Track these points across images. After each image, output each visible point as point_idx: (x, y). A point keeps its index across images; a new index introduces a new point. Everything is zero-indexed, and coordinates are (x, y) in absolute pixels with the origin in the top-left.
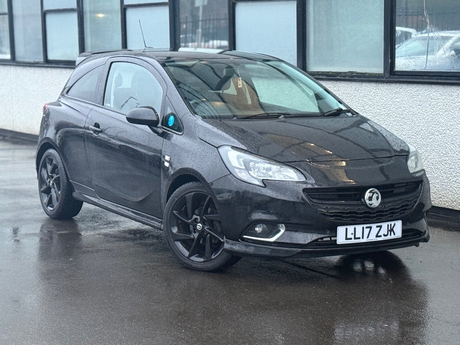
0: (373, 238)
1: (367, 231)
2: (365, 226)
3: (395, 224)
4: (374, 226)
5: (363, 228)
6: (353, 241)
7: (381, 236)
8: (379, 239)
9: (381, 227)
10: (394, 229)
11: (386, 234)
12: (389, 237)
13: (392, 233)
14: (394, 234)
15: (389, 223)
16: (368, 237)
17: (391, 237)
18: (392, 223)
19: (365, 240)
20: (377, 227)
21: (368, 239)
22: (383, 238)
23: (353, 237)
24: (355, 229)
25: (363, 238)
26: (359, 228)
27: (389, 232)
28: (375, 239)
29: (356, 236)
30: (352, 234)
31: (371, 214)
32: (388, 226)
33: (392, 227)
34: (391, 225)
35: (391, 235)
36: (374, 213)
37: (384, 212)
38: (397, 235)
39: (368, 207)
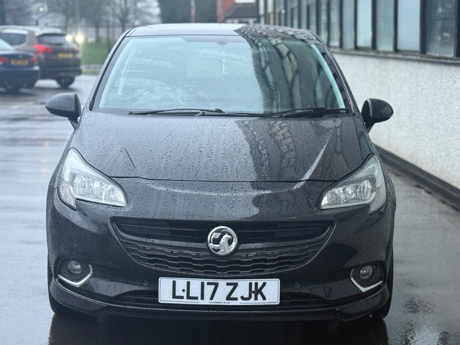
0: (220, 299)
1: (209, 290)
2: (206, 281)
3: (264, 284)
4: (222, 283)
5: (203, 284)
6: (185, 301)
7: (236, 299)
8: (233, 303)
9: (236, 285)
10: (263, 291)
11: (247, 296)
12: (252, 302)
13: (259, 296)
14: (264, 299)
15: (253, 281)
16: (212, 298)
17: (256, 301)
18: (260, 282)
19: (206, 302)
20: (228, 284)
21: (211, 301)
22: (240, 302)
23: (185, 294)
24: (188, 283)
25: (202, 298)
26: (196, 283)
27: (253, 295)
28: (225, 303)
29: (191, 295)
30: (183, 291)
31: (220, 264)
32: (250, 284)
33: (259, 287)
34: (256, 284)
35: (256, 299)
36: (225, 264)
37: (244, 263)
38: (270, 301)
39: (212, 253)
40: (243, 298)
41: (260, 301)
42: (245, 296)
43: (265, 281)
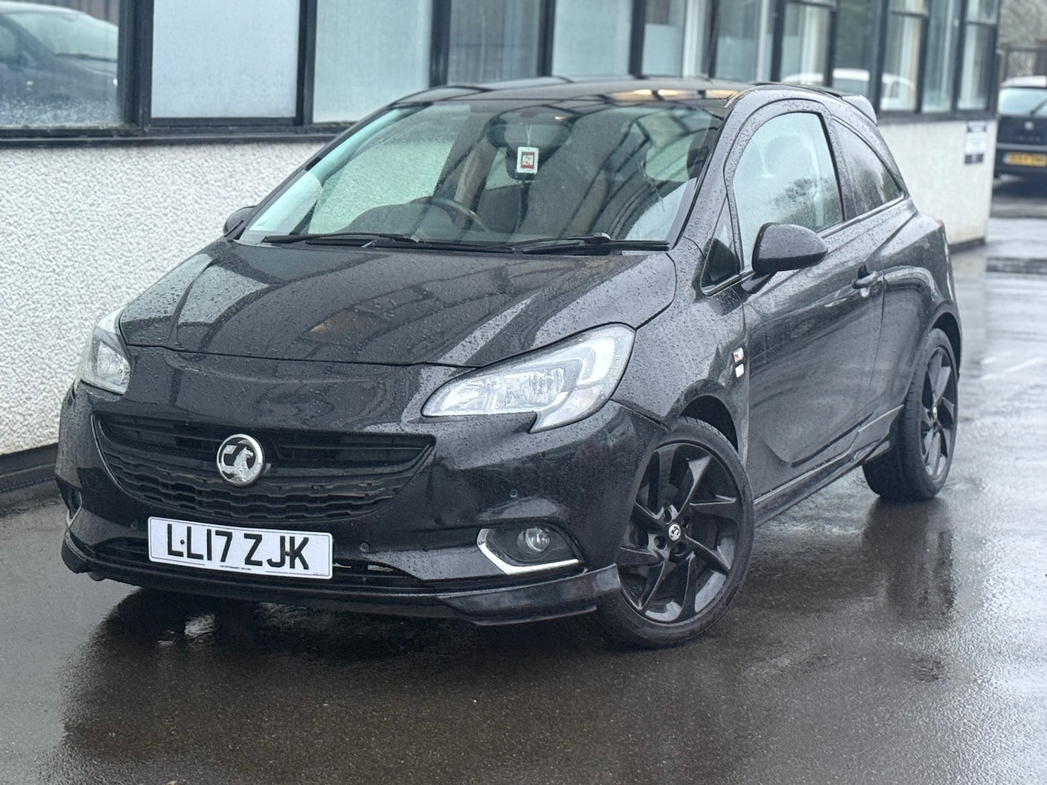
0: (236, 563)
1: (219, 543)
2: (214, 528)
3: (305, 541)
4: (238, 533)
5: (209, 532)
6: (185, 561)
7: (259, 564)
8: (255, 570)
9: (258, 539)
10: (303, 552)
11: (277, 559)
12: (285, 571)
13: (297, 561)
14: (306, 567)
15: (288, 534)
16: (223, 560)
17: (292, 570)
18: (299, 536)
19: (215, 564)
20: (247, 536)
21: (223, 564)
22: (265, 570)
23: (184, 549)
24: (189, 530)
25: (210, 558)
26: (199, 530)
27: (287, 559)
28: (242, 569)
29: (193, 551)
30: (182, 542)
31: (236, 499)
32: (283, 539)
33: (296, 546)
34: (292, 540)
35: (292, 566)
36: (243, 500)
37: (273, 501)
38: (316, 572)
39: (222, 478)
40: (270, 563)
41: (298, 571)
42: (274, 560)
43: (306, 536)
